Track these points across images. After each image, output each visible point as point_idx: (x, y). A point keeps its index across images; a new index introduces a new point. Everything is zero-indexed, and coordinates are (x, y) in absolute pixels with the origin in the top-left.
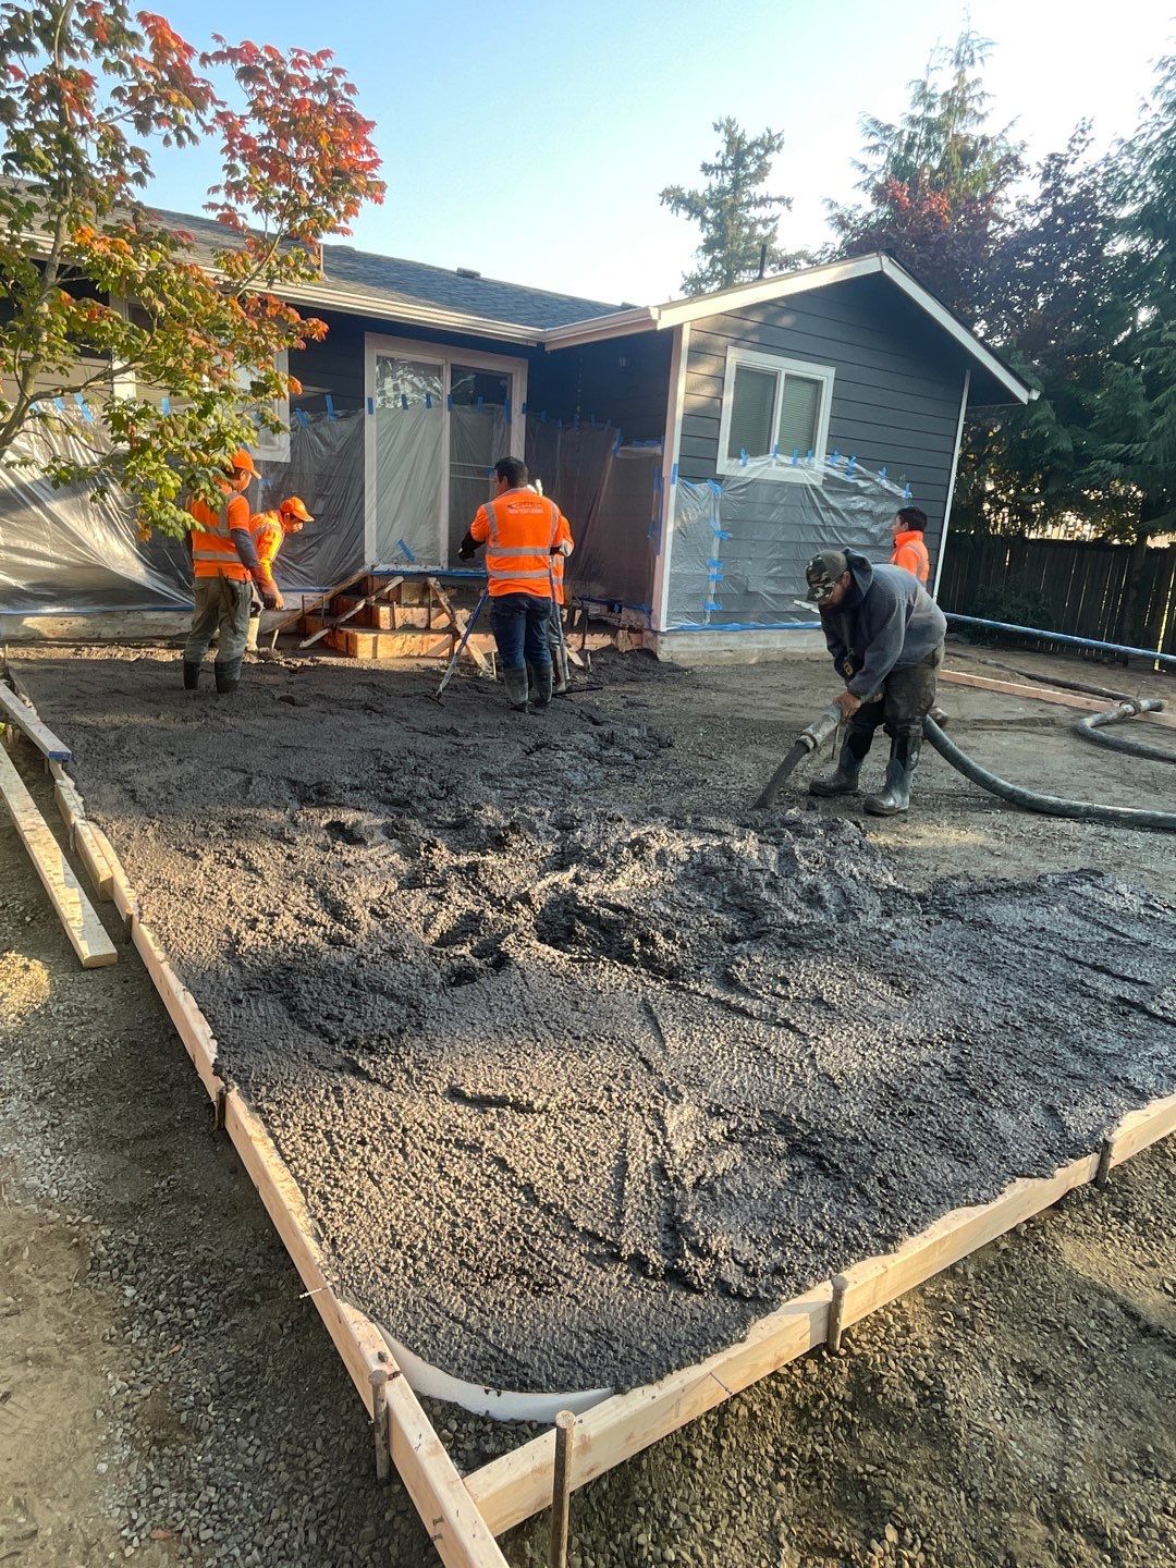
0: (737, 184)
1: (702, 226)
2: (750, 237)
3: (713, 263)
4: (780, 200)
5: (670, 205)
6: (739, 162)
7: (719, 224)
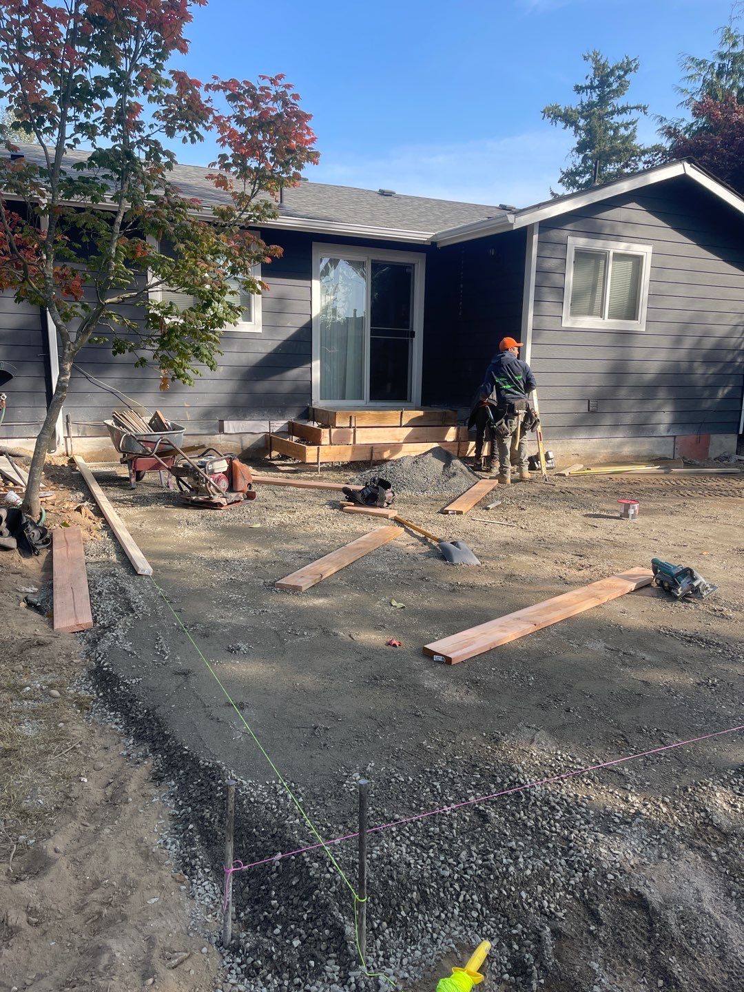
0: (603, 100)
1: (576, 132)
2: (615, 137)
3: (584, 160)
4: (637, 108)
5: (550, 119)
6: (604, 83)
7: (590, 131)
